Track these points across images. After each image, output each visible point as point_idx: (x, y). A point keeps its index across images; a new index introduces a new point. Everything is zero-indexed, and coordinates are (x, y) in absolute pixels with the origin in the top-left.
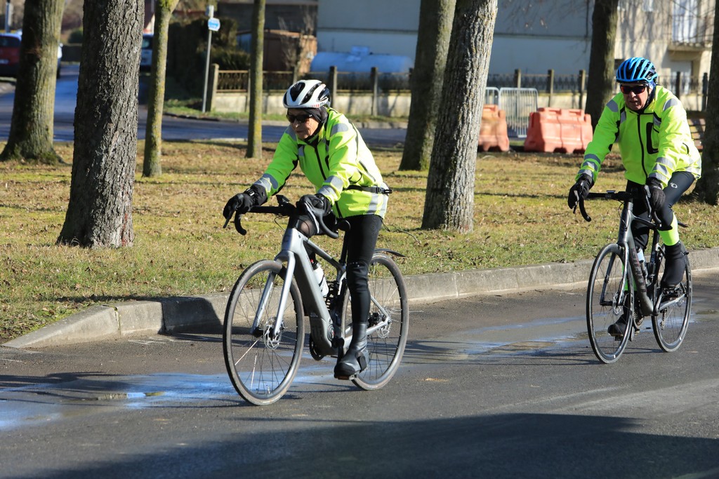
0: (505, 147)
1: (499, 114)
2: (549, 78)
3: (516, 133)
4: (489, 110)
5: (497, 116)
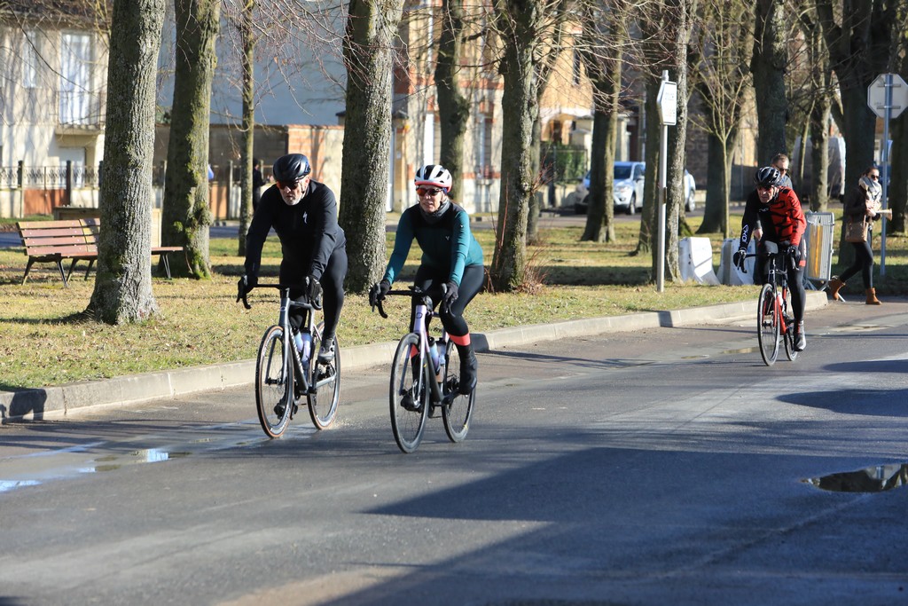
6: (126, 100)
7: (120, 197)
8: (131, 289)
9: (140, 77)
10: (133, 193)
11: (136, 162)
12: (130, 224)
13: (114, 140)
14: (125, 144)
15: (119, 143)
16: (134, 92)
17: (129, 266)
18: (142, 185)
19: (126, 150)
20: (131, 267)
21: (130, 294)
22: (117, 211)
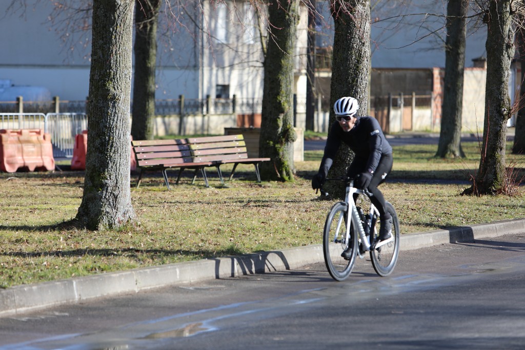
0: (50, 167)
1: (44, 137)
2: (180, 102)
3: (65, 154)
4: (34, 134)
5: (42, 139)
6: (105, 44)
7: (101, 125)
8: (111, 200)
9: (117, 24)
10: (112, 121)
11: (114, 95)
12: (109, 147)
13: (96, 77)
14: (105, 81)
15: (100, 79)
16: (112, 37)
17: (108, 182)
18: (120, 115)
19: (105, 85)
20: (110, 183)
21: (110, 204)
22: (99, 136)
